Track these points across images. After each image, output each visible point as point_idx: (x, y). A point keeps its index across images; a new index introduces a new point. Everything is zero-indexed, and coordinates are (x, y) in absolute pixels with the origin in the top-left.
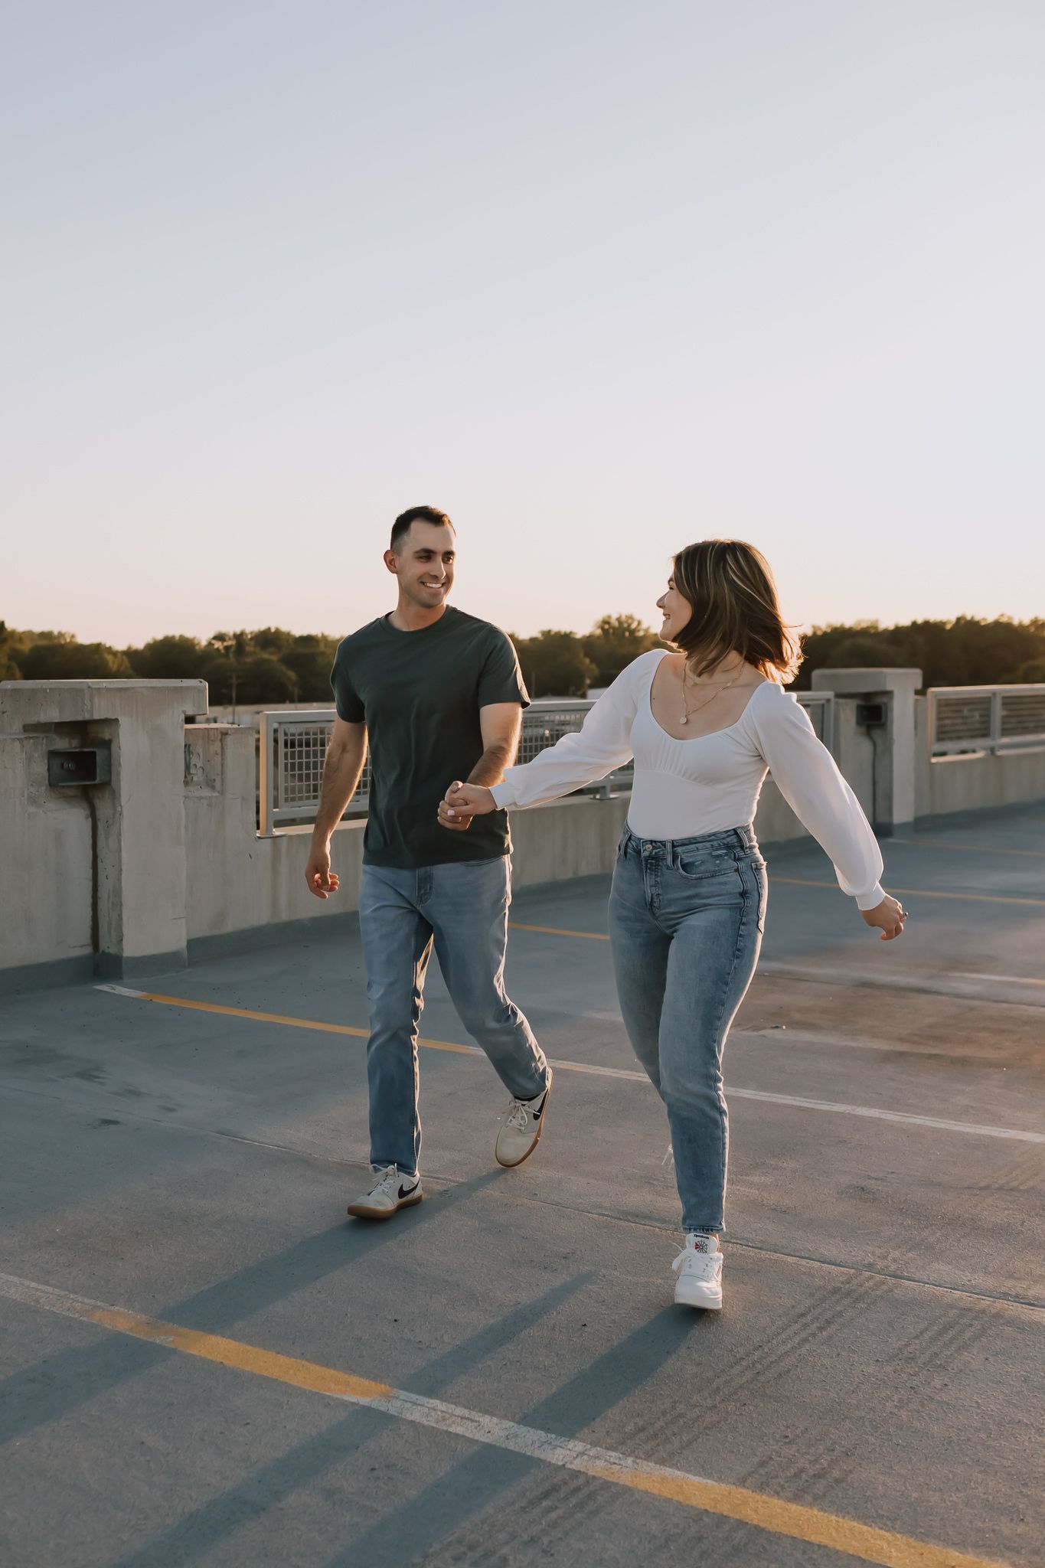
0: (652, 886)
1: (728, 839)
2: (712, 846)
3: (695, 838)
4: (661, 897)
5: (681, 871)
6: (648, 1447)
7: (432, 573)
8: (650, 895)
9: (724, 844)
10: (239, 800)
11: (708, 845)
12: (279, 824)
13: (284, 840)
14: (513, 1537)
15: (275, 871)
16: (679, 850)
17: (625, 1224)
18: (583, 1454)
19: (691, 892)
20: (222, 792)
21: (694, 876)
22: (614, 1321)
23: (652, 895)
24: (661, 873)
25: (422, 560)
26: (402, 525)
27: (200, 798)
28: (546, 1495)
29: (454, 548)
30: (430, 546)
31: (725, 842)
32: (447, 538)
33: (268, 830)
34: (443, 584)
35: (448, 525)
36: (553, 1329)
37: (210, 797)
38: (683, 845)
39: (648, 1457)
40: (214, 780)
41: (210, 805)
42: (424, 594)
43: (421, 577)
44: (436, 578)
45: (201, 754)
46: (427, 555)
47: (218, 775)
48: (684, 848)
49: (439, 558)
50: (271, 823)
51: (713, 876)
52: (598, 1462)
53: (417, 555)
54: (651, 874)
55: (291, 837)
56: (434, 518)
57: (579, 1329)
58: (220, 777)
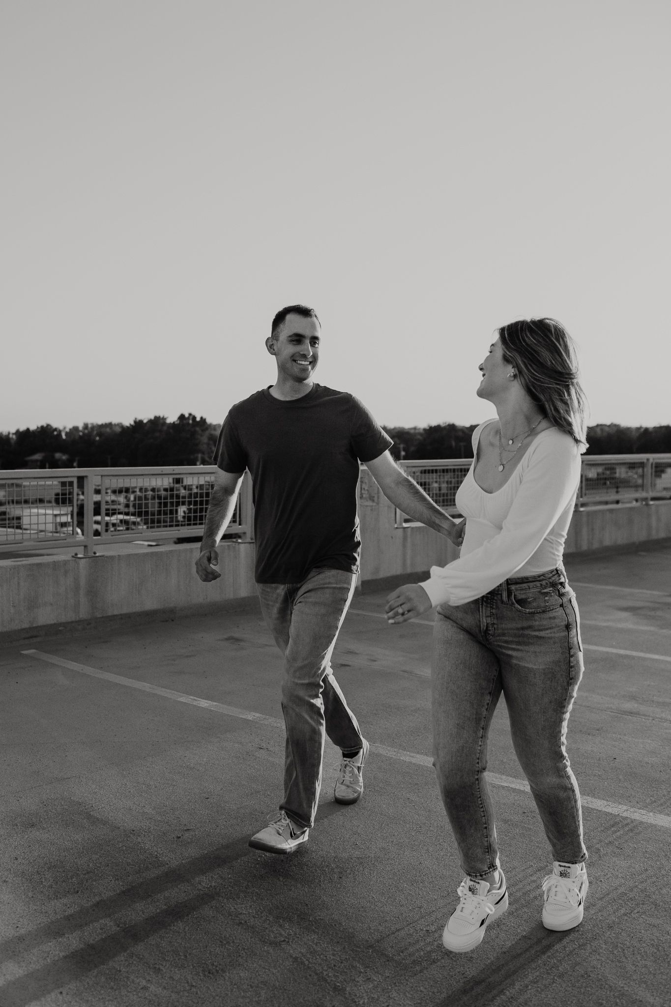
0: (487, 617)
1: (553, 578)
2: (541, 584)
3: (527, 578)
4: (495, 626)
5: (517, 605)
6: (659, 809)
7: (302, 353)
8: (485, 624)
9: (550, 583)
10: (386, 508)
11: (538, 584)
12: (406, 521)
13: (409, 529)
14: (601, 841)
15: (404, 546)
16: (513, 587)
17: (626, 717)
18: (627, 810)
19: (525, 624)
20: (378, 504)
21: (528, 610)
22: (630, 758)
23: (487, 624)
24: (496, 606)
25: (294, 343)
26: (280, 318)
27: (367, 506)
28: (613, 826)
29: (319, 334)
30: (301, 331)
31: (551, 581)
32: (313, 327)
33: (401, 524)
34: (310, 363)
35: (315, 318)
36: (599, 760)
37: (372, 506)
38: (516, 583)
39: (660, 812)
40: (374, 497)
41: (372, 510)
42: (296, 370)
43: (293, 356)
44: (304, 357)
45: (367, 483)
46: (298, 339)
47: (375, 494)
48: (518, 586)
49: (308, 341)
50: (403, 521)
51: (544, 612)
52: (635, 814)
53: (290, 339)
54: (487, 606)
55: (412, 528)
56: (304, 312)
57: (613, 760)
58: (377, 495)
